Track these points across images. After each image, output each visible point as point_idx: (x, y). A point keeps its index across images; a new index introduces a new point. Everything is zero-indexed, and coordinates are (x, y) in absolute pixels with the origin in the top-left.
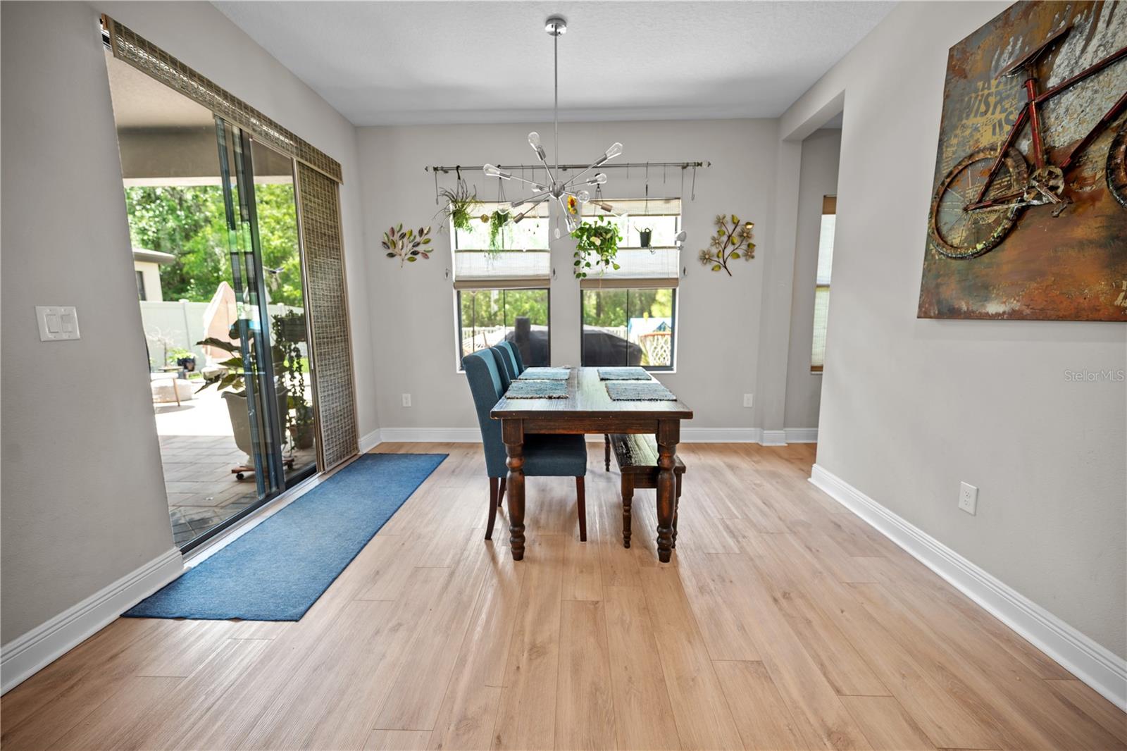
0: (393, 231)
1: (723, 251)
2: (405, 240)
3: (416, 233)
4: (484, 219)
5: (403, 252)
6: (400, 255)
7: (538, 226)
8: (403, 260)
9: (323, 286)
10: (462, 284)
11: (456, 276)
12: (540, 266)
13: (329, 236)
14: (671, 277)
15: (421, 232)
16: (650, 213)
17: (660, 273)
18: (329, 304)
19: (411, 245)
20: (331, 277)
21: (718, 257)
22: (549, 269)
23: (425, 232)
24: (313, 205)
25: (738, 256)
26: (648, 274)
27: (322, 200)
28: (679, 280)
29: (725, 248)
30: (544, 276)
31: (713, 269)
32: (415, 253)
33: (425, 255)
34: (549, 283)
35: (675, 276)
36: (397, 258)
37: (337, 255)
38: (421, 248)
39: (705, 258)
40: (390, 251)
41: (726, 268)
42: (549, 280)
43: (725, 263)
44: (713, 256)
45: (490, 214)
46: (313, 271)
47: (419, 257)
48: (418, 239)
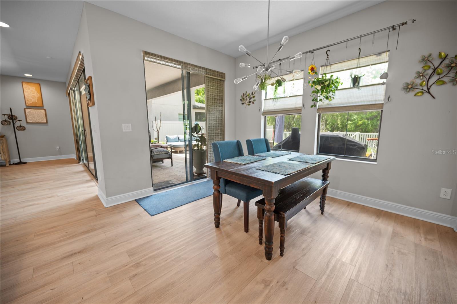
0: (244, 94)
1: (428, 81)
2: (247, 97)
3: (251, 94)
4: (272, 85)
5: (246, 102)
6: (246, 103)
7: (294, 84)
8: (246, 105)
9: (214, 117)
10: (266, 113)
11: (264, 110)
12: (298, 102)
13: (218, 99)
14: (377, 103)
15: (252, 94)
16: (361, 66)
17: (370, 101)
18: (216, 122)
19: (249, 99)
20: (217, 113)
21: (421, 86)
22: (302, 104)
23: (254, 93)
24: (211, 89)
25: (444, 83)
26: (360, 102)
27: (216, 87)
28: (384, 104)
29: (429, 78)
30: (299, 107)
31: (415, 95)
32: (250, 102)
33: (253, 103)
34: (301, 111)
35: (382, 102)
36: (245, 105)
37: (221, 105)
38: (252, 100)
39: (409, 88)
40: (242, 102)
41: (429, 93)
42: (301, 109)
43: (428, 89)
44: (417, 85)
45: (275, 82)
46: (209, 112)
47: (251, 103)
48: (251, 96)
